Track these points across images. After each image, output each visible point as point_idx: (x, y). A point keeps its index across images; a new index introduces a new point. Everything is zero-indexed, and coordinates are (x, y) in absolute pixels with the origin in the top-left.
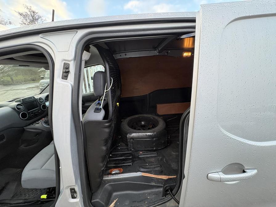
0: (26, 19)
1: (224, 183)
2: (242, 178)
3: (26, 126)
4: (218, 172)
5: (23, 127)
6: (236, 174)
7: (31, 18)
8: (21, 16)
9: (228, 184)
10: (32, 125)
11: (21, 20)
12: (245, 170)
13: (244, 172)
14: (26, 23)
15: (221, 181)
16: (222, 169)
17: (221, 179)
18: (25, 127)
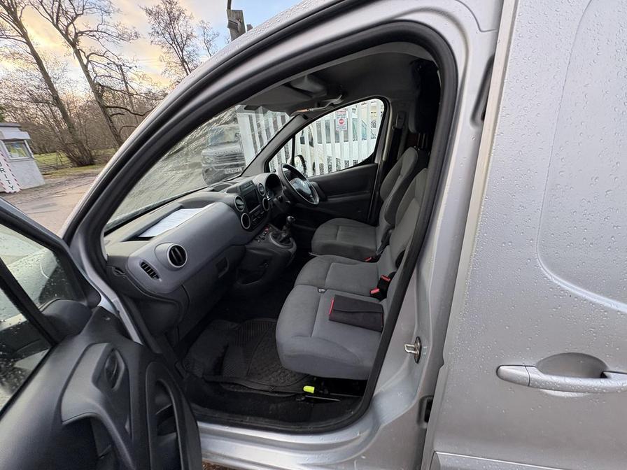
0: (159, 23)
1: (542, 393)
2: (588, 387)
3: (248, 243)
4: (526, 366)
5: (244, 245)
6: (573, 377)
7: (166, 17)
8: (151, 17)
9: (553, 396)
10: (255, 241)
11: (150, 26)
12: (607, 374)
13: (603, 376)
14: (158, 30)
15: (529, 384)
16: (538, 361)
17: (531, 382)
18: (246, 244)
